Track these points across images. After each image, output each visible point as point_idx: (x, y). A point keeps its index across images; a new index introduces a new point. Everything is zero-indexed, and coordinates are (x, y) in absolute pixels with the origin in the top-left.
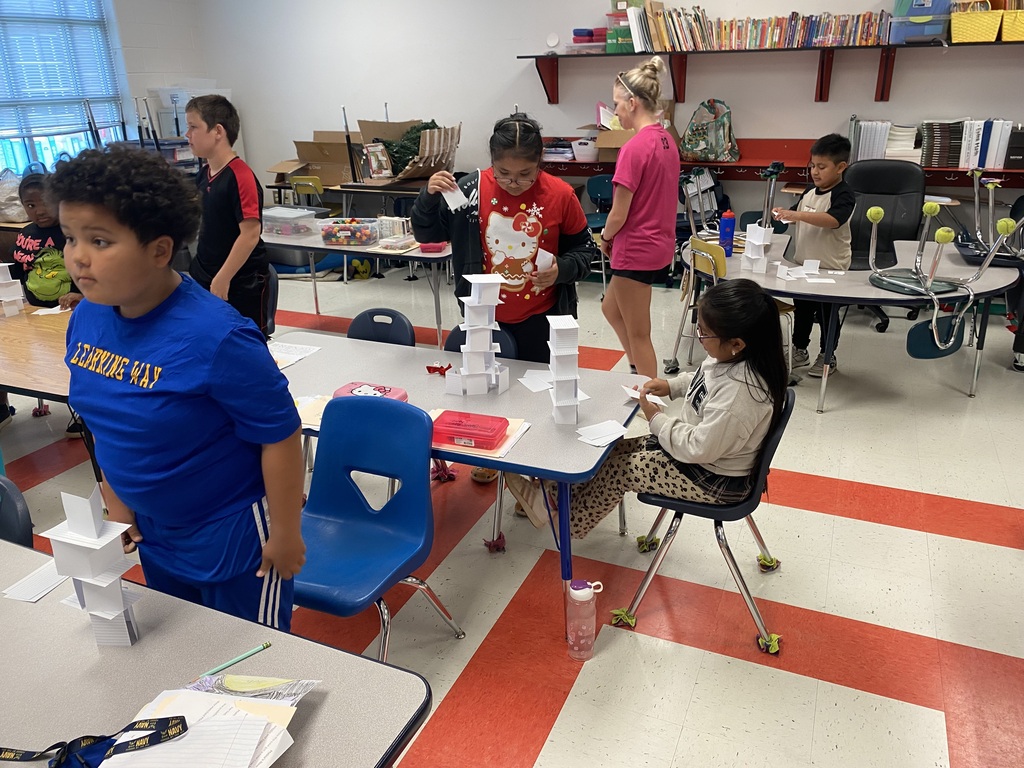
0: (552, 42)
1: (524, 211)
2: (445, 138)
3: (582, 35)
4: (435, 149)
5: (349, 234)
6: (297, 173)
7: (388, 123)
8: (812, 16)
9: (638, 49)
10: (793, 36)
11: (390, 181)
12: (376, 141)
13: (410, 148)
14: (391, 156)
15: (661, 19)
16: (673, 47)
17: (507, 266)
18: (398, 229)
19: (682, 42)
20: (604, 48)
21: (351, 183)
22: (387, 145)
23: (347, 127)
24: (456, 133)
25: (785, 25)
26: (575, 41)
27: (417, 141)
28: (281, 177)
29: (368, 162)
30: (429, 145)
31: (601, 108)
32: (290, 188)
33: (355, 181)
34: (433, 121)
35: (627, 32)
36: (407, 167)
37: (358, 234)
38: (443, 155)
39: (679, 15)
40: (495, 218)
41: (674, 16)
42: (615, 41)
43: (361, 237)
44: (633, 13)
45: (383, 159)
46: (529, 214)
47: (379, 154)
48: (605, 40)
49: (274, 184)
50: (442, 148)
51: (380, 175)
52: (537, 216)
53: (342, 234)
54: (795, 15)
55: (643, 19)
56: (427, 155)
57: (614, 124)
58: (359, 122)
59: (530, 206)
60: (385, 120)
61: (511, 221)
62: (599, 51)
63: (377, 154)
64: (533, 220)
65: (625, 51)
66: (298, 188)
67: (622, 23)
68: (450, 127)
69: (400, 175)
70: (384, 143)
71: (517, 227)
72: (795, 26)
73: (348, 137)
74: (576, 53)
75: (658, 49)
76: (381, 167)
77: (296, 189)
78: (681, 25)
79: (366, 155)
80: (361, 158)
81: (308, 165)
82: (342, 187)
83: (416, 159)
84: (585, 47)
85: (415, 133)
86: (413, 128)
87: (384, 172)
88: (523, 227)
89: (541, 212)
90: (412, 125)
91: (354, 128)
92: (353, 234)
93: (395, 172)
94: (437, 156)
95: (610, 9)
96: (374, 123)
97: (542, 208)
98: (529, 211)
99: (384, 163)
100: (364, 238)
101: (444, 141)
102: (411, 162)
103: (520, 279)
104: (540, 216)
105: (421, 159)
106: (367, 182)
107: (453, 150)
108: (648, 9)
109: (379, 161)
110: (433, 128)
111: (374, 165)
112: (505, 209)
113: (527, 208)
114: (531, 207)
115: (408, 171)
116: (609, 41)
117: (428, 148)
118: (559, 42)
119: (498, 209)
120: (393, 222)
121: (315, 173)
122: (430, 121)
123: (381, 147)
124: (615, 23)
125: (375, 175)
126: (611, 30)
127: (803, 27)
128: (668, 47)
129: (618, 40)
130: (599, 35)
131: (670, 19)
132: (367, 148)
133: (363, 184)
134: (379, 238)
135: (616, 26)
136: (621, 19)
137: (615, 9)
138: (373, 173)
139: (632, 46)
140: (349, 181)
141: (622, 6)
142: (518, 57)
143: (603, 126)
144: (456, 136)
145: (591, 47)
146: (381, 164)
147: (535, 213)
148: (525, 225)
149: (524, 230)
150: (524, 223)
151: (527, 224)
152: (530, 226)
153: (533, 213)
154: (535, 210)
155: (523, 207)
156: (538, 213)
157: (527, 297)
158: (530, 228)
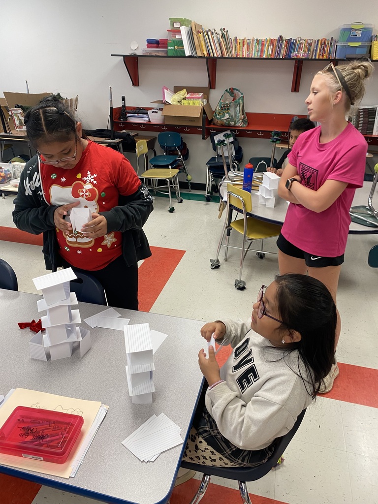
0: (134, 47)
1: (81, 180)
3: (152, 43)
7: (28, 94)
8: (291, 39)
9: (188, 53)
10: (280, 51)
12: (17, 106)
15: (201, 35)
16: (209, 54)
19: (214, 51)
20: (166, 52)
21: (3, 134)
22: (24, 110)
24: (74, 102)
25: (275, 43)
26: (148, 47)
29: (12, 120)
31: (165, 91)
33: (6, 132)
34: (59, 94)
35: (180, 43)
39: (212, 33)
40: (55, 189)
41: (209, 33)
42: (173, 48)
44: (184, 30)
47: (19, 115)
48: (167, 47)
51: (20, 129)
52: (92, 183)
54: (281, 38)
55: (191, 34)
57: (173, 101)
58: (4, 92)
60: (26, 93)
62: (163, 54)
63: (18, 115)
64: (88, 186)
65: (179, 55)
67: (177, 37)
68: (70, 99)
70: (23, 108)
71: (75, 194)
72: (281, 45)
74: (149, 55)
75: (199, 54)
76: (21, 124)
78: (213, 40)
79: (11, 116)
80: (8, 118)
84: (154, 51)
88: (81, 194)
89: (95, 179)
95: (169, 27)
96: (17, 94)
97: (95, 175)
98: (85, 179)
100: (1, 178)
104: (95, 182)
106: (14, 133)
108: (194, 29)
109: (20, 120)
111: (17, 123)
112: (63, 180)
113: (83, 177)
114: (86, 176)
116: (169, 48)
118: (138, 47)
119: (57, 182)
122: (57, 94)
123: (20, 111)
124: (173, 36)
125: (18, 129)
126: (170, 41)
127: (286, 46)
128: (206, 54)
129: (175, 48)
130: (163, 44)
131: (207, 36)
132: (11, 111)
133: (11, 135)
134: (12, 178)
135: (174, 38)
136: (177, 34)
137: (173, 27)
138: (17, 128)
139: (183, 52)
140: (2, 132)
141: (177, 25)
142: (112, 55)
143: (167, 102)
144: (74, 104)
145: (158, 51)
146: (22, 122)
147: (90, 180)
148: (82, 192)
149: (82, 196)
150: (81, 190)
151: (84, 191)
152: (86, 192)
153: (89, 181)
154: (90, 177)
155: (79, 176)
156: (92, 180)
157: (100, 250)
158: (87, 194)
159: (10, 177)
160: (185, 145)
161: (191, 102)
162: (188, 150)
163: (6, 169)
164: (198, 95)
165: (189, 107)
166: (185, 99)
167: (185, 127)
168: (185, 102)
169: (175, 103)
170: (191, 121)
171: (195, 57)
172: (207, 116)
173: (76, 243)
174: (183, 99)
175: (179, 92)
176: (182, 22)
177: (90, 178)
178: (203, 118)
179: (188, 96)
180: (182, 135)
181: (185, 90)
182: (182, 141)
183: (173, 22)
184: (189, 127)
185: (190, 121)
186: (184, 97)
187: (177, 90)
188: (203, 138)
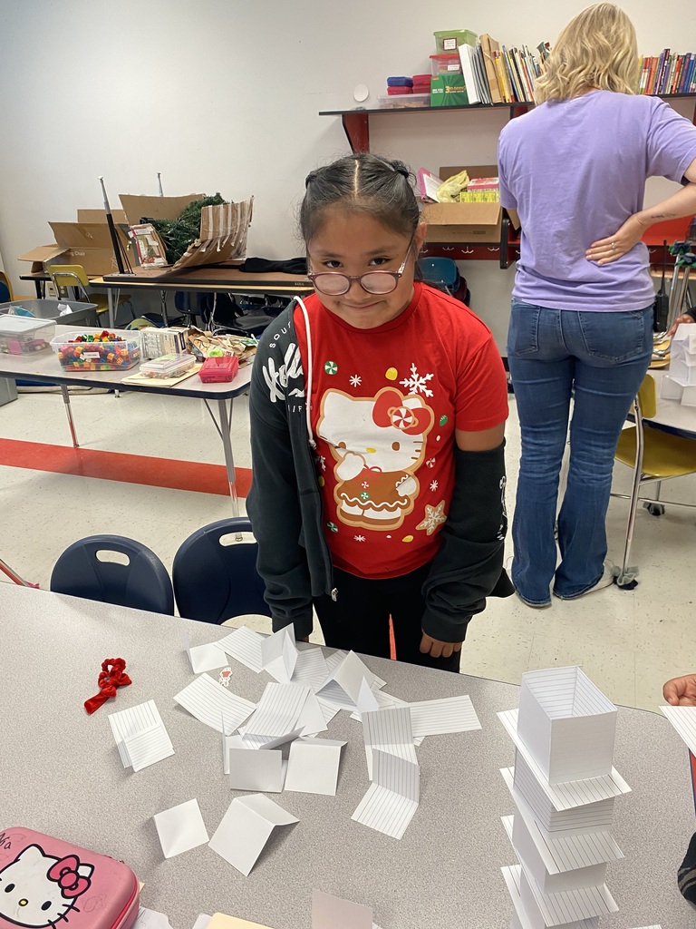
0: (361, 96)
1: (394, 384)
2: (233, 216)
3: (398, 85)
4: (221, 230)
5: (97, 355)
6: (57, 260)
7: (162, 198)
8: (690, 54)
9: (473, 98)
10: (665, 81)
11: (164, 272)
12: (145, 221)
13: (187, 230)
14: (165, 241)
15: (499, 61)
16: (515, 96)
17: (365, 485)
18: (169, 346)
19: (527, 90)
20: (428, 100)
21: (117, 274)
22: (159, 227)
23: (107, 203)
24: (247, 209)
25: (655, 67)
26: (390, 92)
27: (196, 220)
28: (38, 266)
29: (135, 247)
30: (213, 227)
31: (425, 176)
32: (49, 279)
33: (122, 272)
34: (218, 195)
35: (459, 79)
36: (185, 254)
37: (111, 356)
38: (231, 237)
39: (523, 56)
40: (334, 401)
41: (517, 56)
42: (441, 90)
43: (114, 360)
44: (465, 52)
45: (155, 244)
46: (406, 391)
47: (149, 238)
48: (429, 91)
49: (30, 275)
50: (229, 228)
51: (150, 264)
52: (422, 394)
53: (87, 356)
54: (666, 55)
55: (479, 60)
56: (210, 238)
57: (442, 196)
58: (120, 196)
59: (404, 374)
60: (158, 195)
61: (367, 405)
62: (421, 105)
63: (146, 239)
64: (412, 403)
65: (454, 104)
66: (59, 280)
67: (451, 68)
68: (239, 202)
69: (177, 264)
70: (155, 224)
71: (381, 419)
72: (668, 68)
73: (109, 217)
74: (392, 107)
75: (497, 99)
76: (152, 255)
77: (56, 281)
78: (525, 69)
79: (133, 240)
80: (127, 244)
81: (69, 250)
82: (105, 279)
83: (197, 243)
84: (404, 99)
85: (195, 208)
86: (193, 204)
87: (157, 260)
88: (395, 418)
89: (429, 385)
90: (193, 201)
91: (116, 205)
92: (104, 355)
93: (171, 259)
94: (225, 237)
95: (433, 49)
96: (142, 198)
97: (429, 377)
98: (406, 383)
99: (156, 250)
100: (120, 361)
101: (233, 220)
102: (190, 248)
103: (393, 509)
104: (429, 393)
105: (202, 242)
106: (138, 272)
107: (243, 229)
108: (485, 48)
109: (149, 246)
110: (219, 203)
111: (144, 252)
112: (355, 381)
113: (400, 377)
114: (409, 376)
115: (187, 258)
116: (434, 91)
117: (211, 230)
118: (369, 95)
119: (341, 383)
120: (161, 335)
121: (77, 260)
122: (214, 195)
123: (150, 229)
124: (441, 68)
125: (145, 265)
126: (436, 77)
127: (678, 69)
128: (508, 97)
129: (445, 90)
130: (421, 84)
131: (511, 60)
132: (133, 230)
133: (131, 275)
134: (142, 360)
135: (442, 72)
136: (450, 62)
137: (440, 50)
138: (143, 261)
139: (464, 96)
140: (115, 272)
141: (449, 45)
142: (321, 114)
143: (429, 198)
144: (246, 212)
145: (410, 100)
146: (152, 250)
147: (418, 388)
148: (398, 413)
149: (397, 423)
150: (395, 409)
151: (403, 412)
152: (408, 415)
153: (414, 389)
154: (417, 382)
155: (392, 374)
156: (423, 388)
157: (409, 539)
158: (409, 420)
159: (137, 358)
160: (463, 281)
161: (479, 195)
162: (468, 291)
163: (129, 341)
164: (492, 180)
165: (474, 206)
166: (464, 189)
167: (464, 246)
168: (466, 196)
169: (445, 200)
170: (479, 233)
171: (489, 105)
172: (510, 222)
173: (362, 518)
174: (462, 190)
175: (451, 178)
176: (460, 38)
177: (417, 384)
178: (504, 227)
179: (471, 184)
180: (458, 263)
181: (464, 174)
182: (458, 274)
183: (441, 38)
184: (471, 245)
185: (475, 233)
186: (463, 186)
187: (445, 174)
188: (503, 267)
